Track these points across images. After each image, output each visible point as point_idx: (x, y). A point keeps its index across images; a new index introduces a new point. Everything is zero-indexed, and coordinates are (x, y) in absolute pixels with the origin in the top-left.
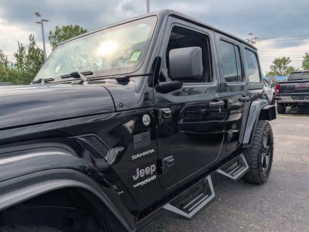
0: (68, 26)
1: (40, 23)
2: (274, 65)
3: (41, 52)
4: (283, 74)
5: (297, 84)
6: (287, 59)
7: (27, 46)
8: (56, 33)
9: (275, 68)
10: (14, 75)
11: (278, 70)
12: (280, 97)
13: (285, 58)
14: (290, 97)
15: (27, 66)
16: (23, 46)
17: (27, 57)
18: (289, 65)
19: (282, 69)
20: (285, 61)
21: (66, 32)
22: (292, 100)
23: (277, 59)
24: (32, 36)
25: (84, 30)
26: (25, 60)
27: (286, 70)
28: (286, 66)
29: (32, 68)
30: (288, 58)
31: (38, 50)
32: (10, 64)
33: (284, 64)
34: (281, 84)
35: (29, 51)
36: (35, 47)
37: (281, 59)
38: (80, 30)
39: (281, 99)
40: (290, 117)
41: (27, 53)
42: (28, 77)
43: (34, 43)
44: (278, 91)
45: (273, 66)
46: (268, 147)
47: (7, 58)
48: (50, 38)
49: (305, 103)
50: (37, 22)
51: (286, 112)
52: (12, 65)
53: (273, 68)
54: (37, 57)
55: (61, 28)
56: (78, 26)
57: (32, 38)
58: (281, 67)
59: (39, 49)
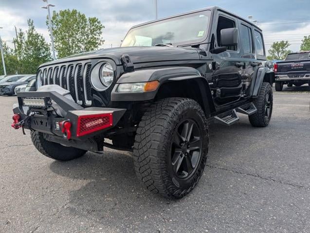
0: (66, 11)
1: (46, 8)
2: (272, 49)
3: (40, 37)
4: (281, 58)
5: (294, 63)
6: (285, 43)
7: (26, 31)
8: (54, 18)
9: (273, 52)
10: (14, 61)
11: (276, 54)
12: (278, 76)
13: (283, 42)
14: (286, 75)
15: (26, 51)
16: (22, 31)
17: (26, 42)
18: (287, 49)
19: (280, 53)
20: (283, 45)
21: (64, 17)
22: (288, 78)
23: (276, 43)
24: (31, 21)
25: (81, 14)
26: (24, 46)
27: (284, 54)
28: (284, 50)
29: (32, 54)
30: (287, 42)
31: (37, 36)
32: (10, 50)
33: (282, 48)
34: (279, 64)
35: (29, 37)
36: (34, 33)
37: (279, 42)
38: (77, 15)
39: (279, 77)
40: (286, 93)
41: (26, 38)
42: (29, 63)
43: (33, 28)
44: (276, 70)
45: (271, 51)
46: (269, 102)
47: (5, 44)
48: (47, 24)
49: (300, 80)
50: (44, 8)
51: (283, 90)
52: (12, 51)
53: (271, 52)
54: (36, 43)
55: (59, 13)
56: (76, 11)
57: (30, 24)
58: (280, 51)
59: (37, 34)
